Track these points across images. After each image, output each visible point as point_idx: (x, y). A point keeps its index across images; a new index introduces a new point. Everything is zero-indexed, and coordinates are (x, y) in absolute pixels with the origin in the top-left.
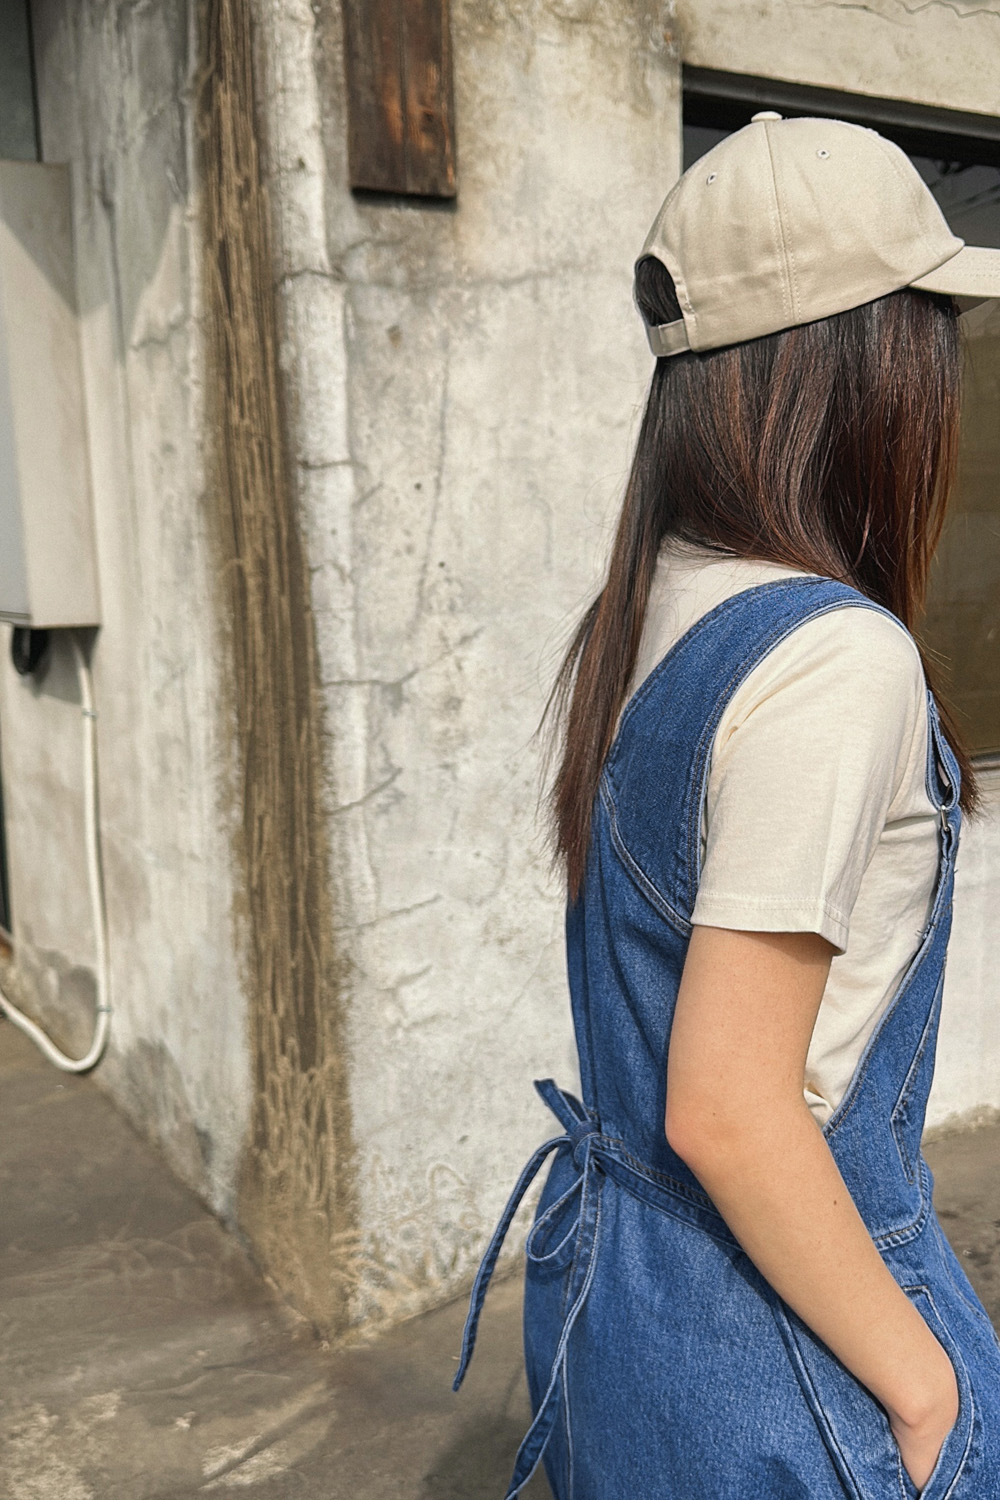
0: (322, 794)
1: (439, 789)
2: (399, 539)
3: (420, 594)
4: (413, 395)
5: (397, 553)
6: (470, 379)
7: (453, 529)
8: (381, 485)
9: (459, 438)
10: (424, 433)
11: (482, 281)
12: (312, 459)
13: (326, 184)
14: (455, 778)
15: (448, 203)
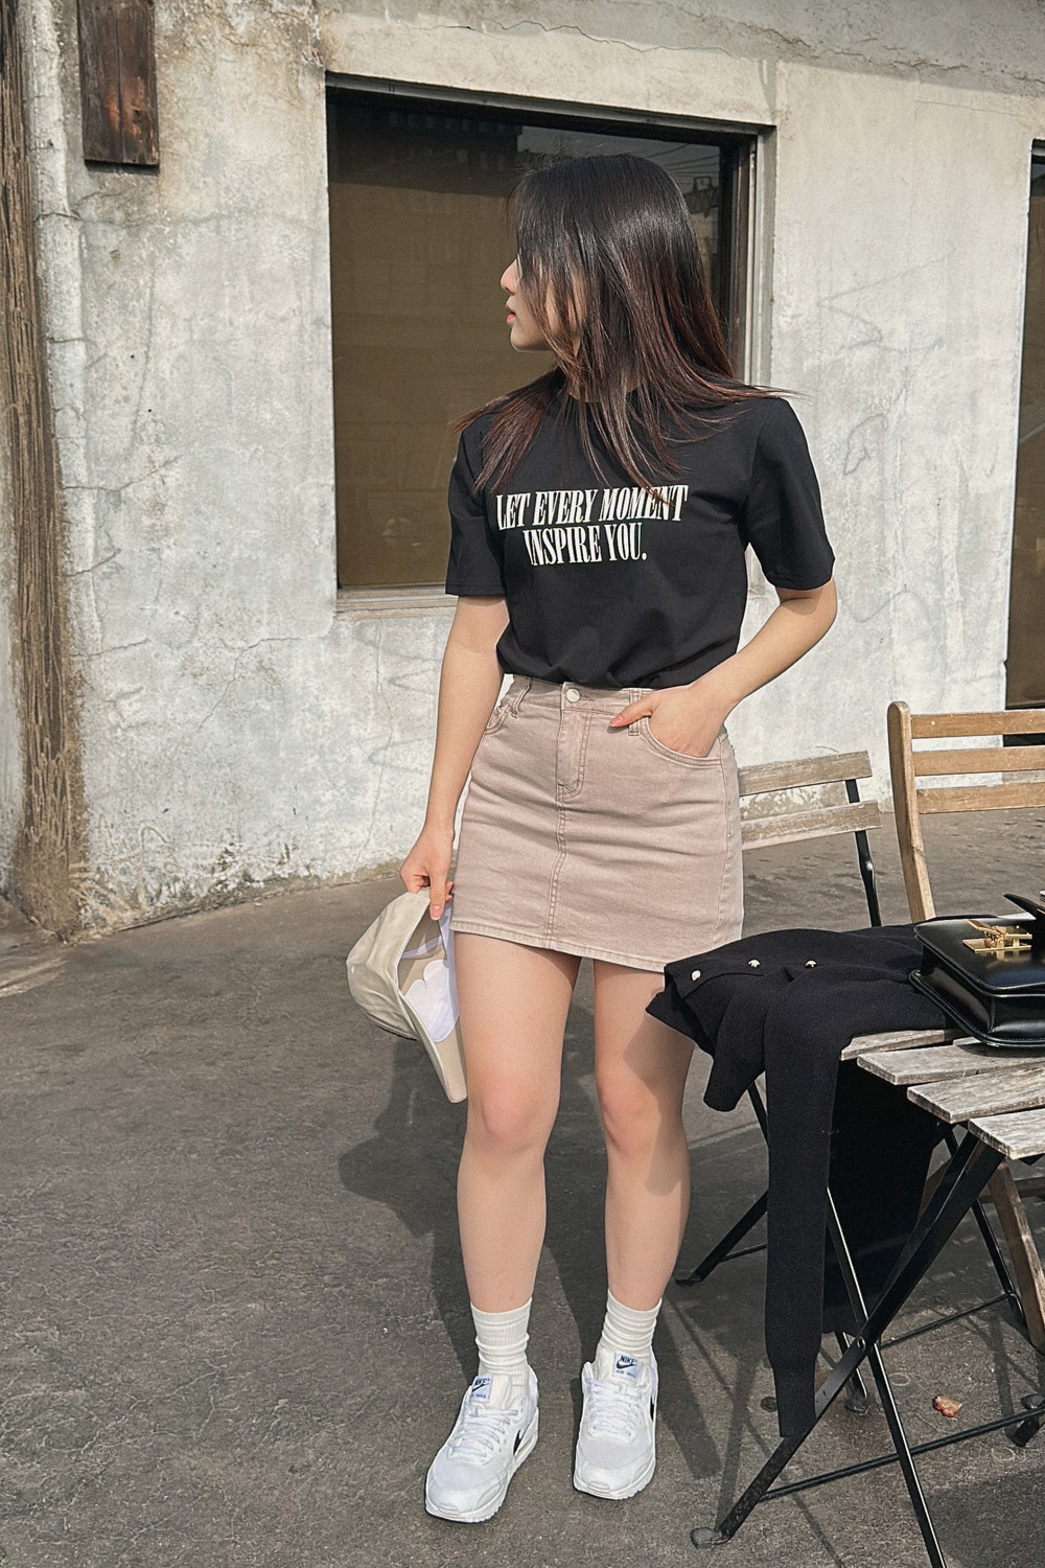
0: (63, 561)
1: (148, 565)
2: (118, 392)
3: (133, 430)
4: (129, 295)
5: (117, 401)
6: (170, 286)
7: (157, 387)
8: (106, 355)
9: (163, 326)
10: (136, 321)
11: (179, 220)
12: (56, 336)
13: (67, 156)
14: (160, 559)
15: (154, 169)
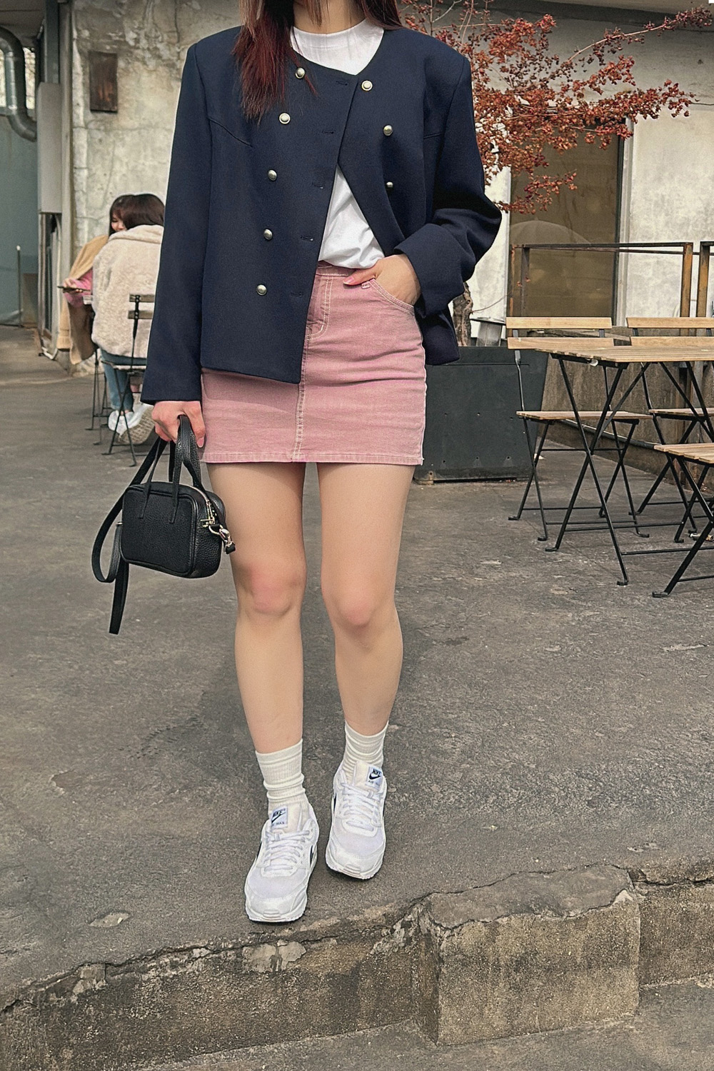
2: (99, 186)
3: (104, 199)
4: (105, 154)
5: (99, 190)
6: (120, 151)
8: (95, 174)
10: (107, 163)
11: (123, 129)
12: (77, 167)
13: (84, 108)
15: (116, 112)
